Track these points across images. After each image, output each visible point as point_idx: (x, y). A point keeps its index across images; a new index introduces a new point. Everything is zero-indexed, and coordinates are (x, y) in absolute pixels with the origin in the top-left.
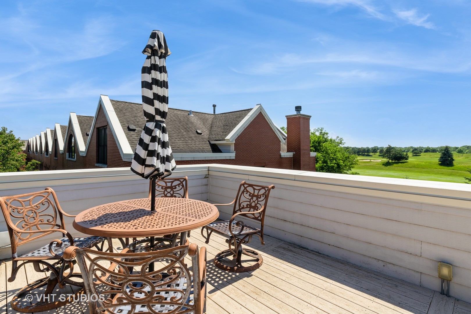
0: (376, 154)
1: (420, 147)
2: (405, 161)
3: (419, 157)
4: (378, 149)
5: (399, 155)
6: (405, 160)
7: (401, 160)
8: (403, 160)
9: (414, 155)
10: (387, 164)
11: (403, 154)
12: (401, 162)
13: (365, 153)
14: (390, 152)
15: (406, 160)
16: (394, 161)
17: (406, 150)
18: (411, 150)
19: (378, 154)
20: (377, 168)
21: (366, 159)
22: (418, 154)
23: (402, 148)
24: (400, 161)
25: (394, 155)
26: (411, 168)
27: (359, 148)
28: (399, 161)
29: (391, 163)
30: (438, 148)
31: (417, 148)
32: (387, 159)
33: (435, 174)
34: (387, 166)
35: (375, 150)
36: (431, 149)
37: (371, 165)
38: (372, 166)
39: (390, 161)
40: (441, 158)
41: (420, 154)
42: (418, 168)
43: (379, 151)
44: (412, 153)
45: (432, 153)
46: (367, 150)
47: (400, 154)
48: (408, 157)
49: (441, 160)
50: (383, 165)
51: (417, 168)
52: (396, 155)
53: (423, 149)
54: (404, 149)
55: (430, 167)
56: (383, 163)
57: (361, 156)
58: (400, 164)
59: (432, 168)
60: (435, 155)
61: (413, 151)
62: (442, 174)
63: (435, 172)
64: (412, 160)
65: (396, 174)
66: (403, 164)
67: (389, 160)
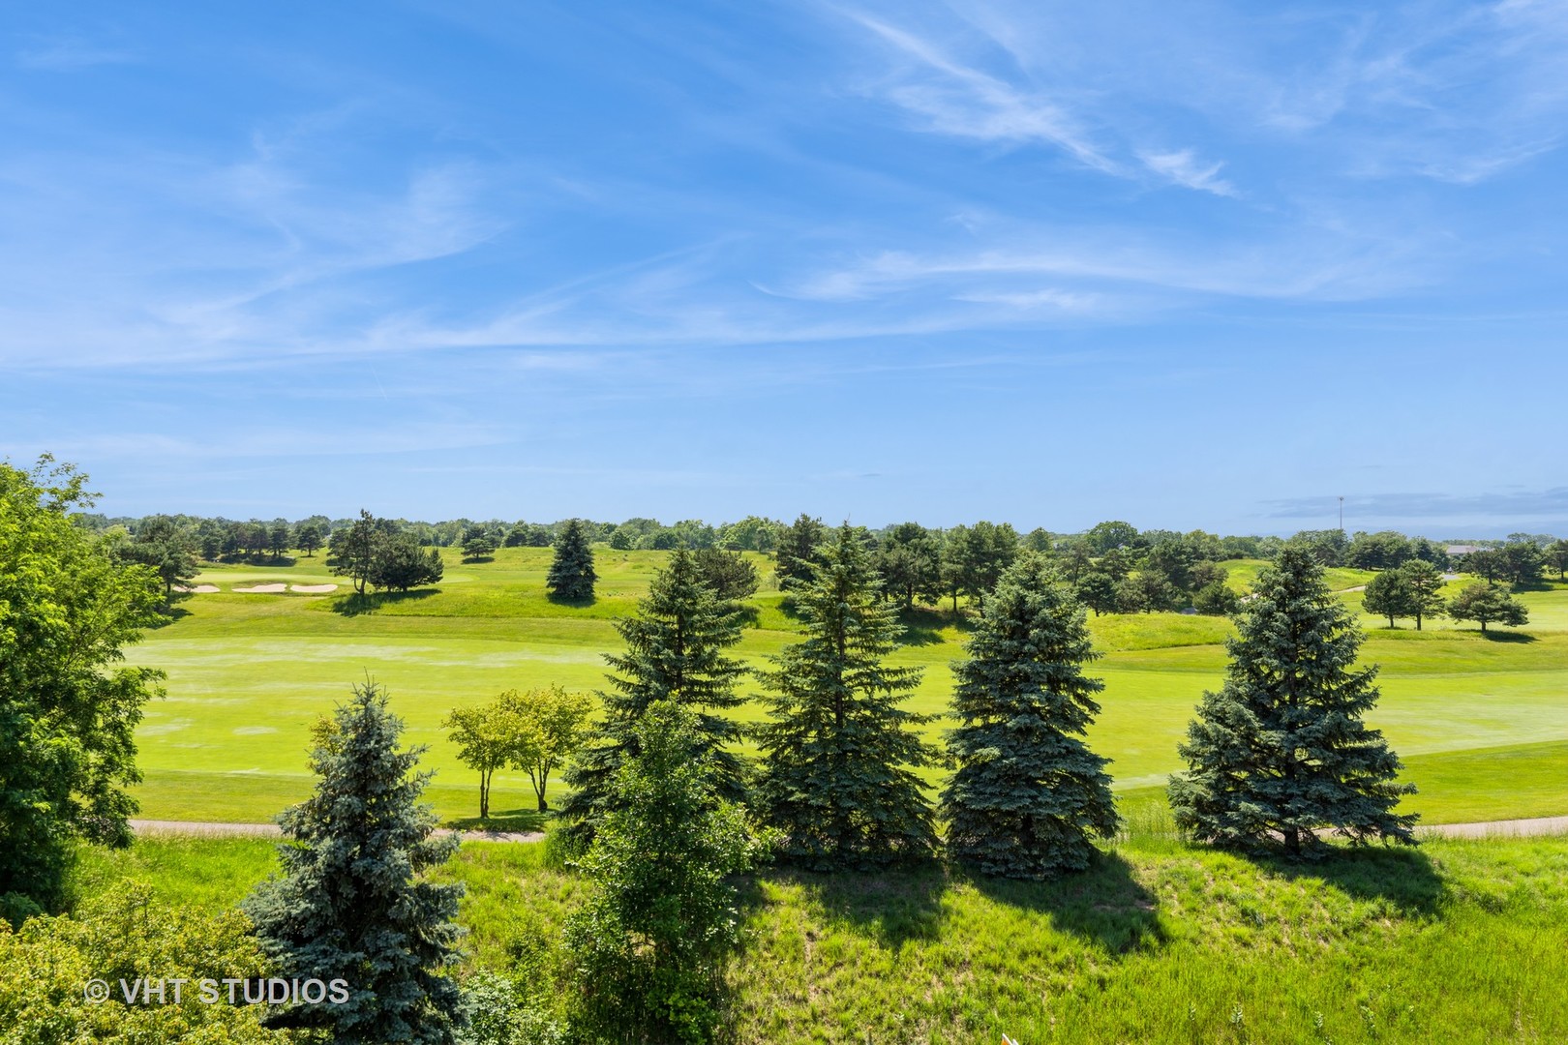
0: (313, 553)
1: (494, 524)
2: (430, 586)
3: (489, 564)
4: (326, 530)
5: (404, 561)
6: (429, 580)
7: (414, 585)
8: (419, 583)
9: (471, 556)
10: (354, 605)
11: (421, 556)
12: (412, 592)
13: (264, 551)
14: (366, 544)
15: (433, 582)
16: (385, 589)
17: (443, 537)
18: (461, 534)
19: (323, 553)
20: (308, 625)
21: (267, 581)
22: (485, 555)
23: (427, 524)
24: (409, 589)
25: (383, 562)
26: (451, 619)
27: (237, 526)
28: (405, 589)
29: (372, 600)
30: (551, 527)
31: (481, 527)
32: (355, 577)
33: (534, 642)
34: (355, 613)
35: (309, 538)
36: (531, 530)
37: (280, 615)
38: (287, 616)
39: (370, 588)
40: (555, 571)
41: (490, 555)
42: (478, 616)
43: (327, 539)
44: (463, 550)
45: (534, 548)
46: (275, 535)
47: (408, 556)
48: (440, 567)
49: (554, 578)
50: (338, 608)
51: (473, 616)
52: (393, 559)
53: (503, 529)
54: (435, 530)
55: (520, 609)
56: (337, 600)
57: (242, 566)
58: (408, 602)
59: (525, 614)
60: (542, 558)
61: (466, 540)
62: (558, 637)
63: (535, 633)
64: (457, 578)
65: (391, 649)
66: (419, 601)
67: (363, 583)
